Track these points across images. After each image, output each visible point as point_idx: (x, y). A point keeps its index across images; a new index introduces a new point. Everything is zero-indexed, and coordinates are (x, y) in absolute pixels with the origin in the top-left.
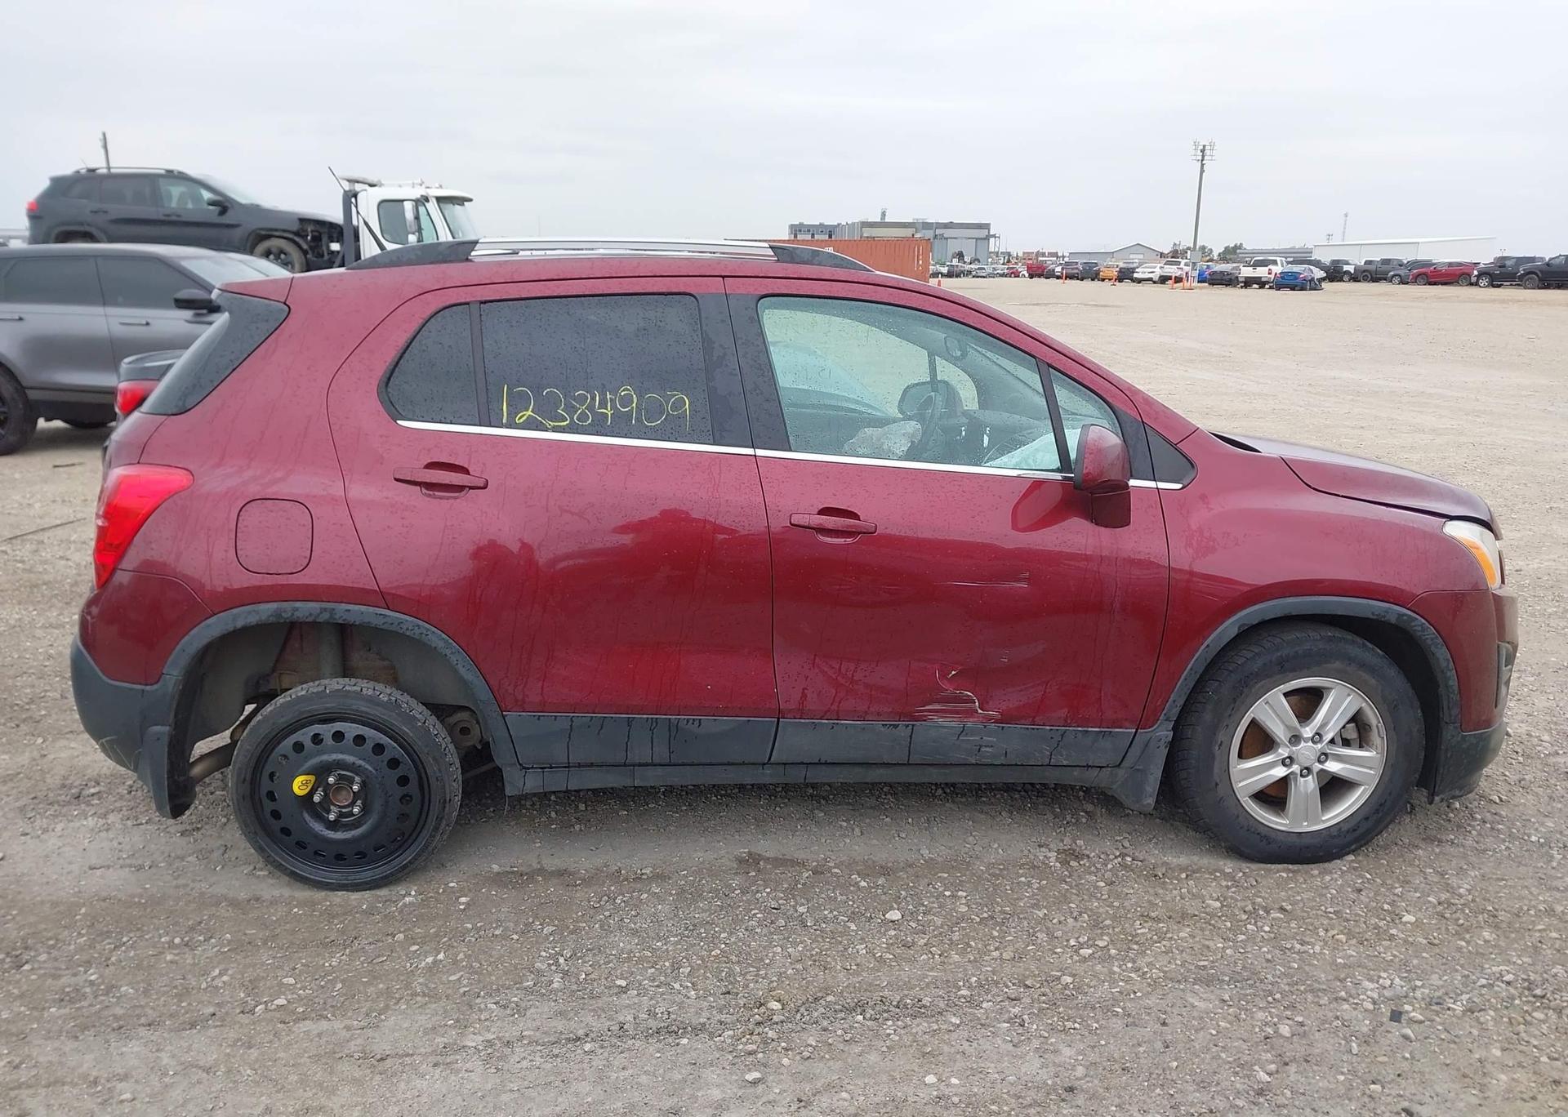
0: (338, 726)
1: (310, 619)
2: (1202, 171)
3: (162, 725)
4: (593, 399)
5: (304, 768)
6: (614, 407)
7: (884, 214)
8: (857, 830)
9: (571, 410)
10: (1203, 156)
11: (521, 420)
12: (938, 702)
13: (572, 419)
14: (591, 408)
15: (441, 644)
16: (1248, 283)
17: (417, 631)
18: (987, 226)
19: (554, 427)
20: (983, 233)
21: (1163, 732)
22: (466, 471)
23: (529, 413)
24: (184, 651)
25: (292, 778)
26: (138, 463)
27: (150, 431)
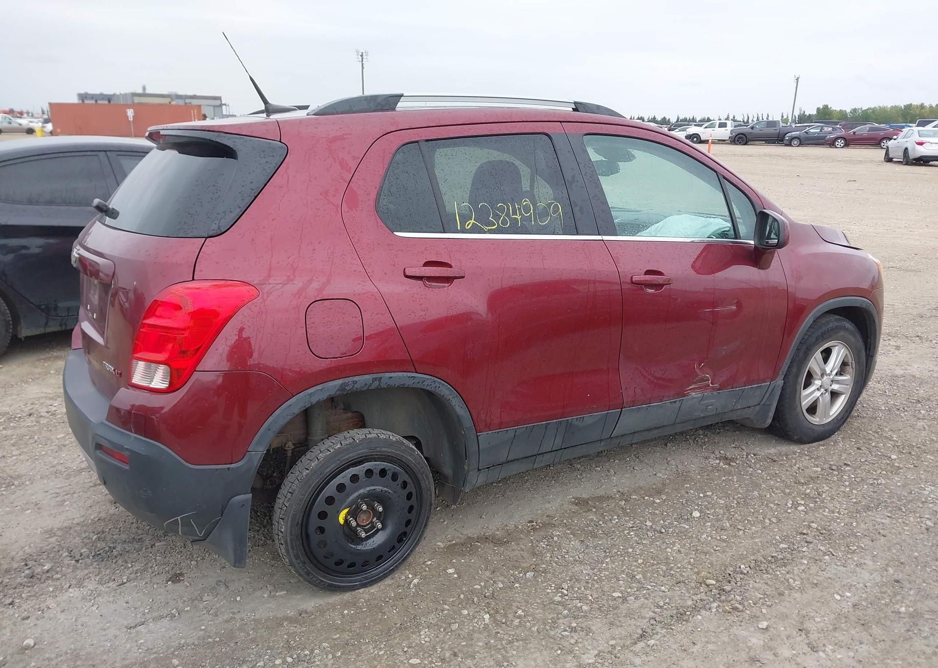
0: (367, 465)
1: (365, 388)
2: (363, 68)
3: (244, 494)
4: (508, 209)
5: (347, 503)
6: (521, 214)
7: (144, 88)
8: (612, 471)
9: (497, 217)
10: (362, 59)
11: (469, 227)
12: (695, 383)
13: (498, 224)
14: (508, 215)
15: (447, 392)
17: (434, 385)
18: (219, 98)
19: (489, 230)
20: (217, 103)
21: (780, 382)
22: (450, 266)
23: (473, 221)
24: (269, 430)
25: (339, 512)
26: (193, 279)
27: (195, 252)
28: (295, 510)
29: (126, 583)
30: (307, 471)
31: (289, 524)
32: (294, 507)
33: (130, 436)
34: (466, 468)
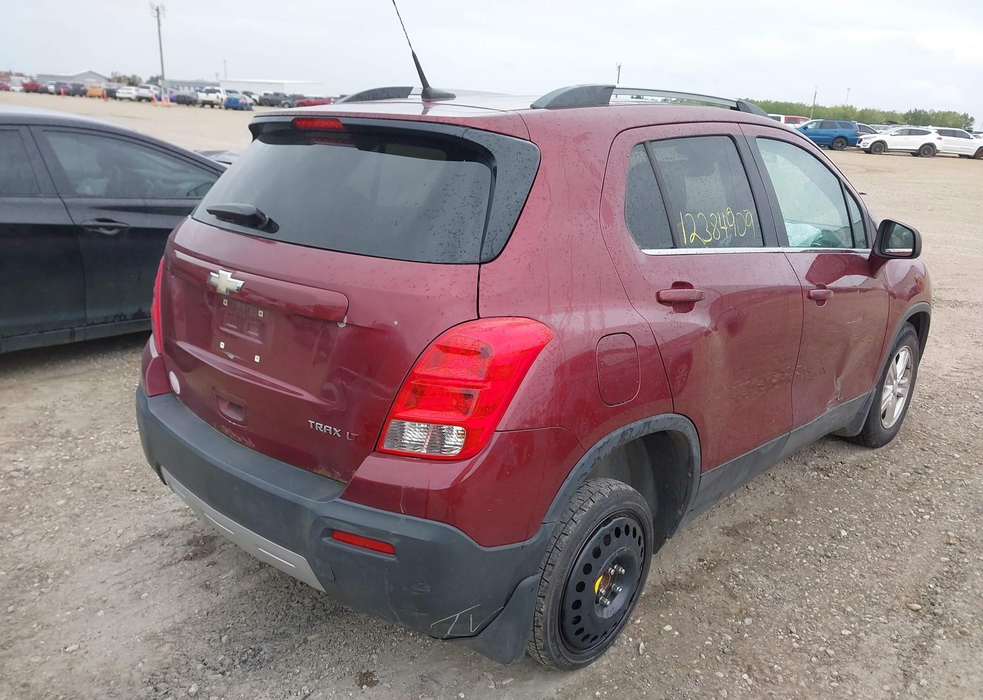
0: (615, 523)
2: (159, 24)
4: (718, 219)
5: (602, 569)
6: (727, 225)
9: (711, 228)
10: (158, 14)
11: (692, 241)
12: (831, 398)
13: (713, 236)
14: (718, 226)
15: (692, 433)
16: (204, 103)
17: (684, 426)
19: (707, 243)
21: (874, 390)
22: (692, 287)
23: (694, 234)
24: (565, 495)
25: (594, 582)
26: (479, 318)
27: (473, 283)
28: (558, 585)
29: (309, 695)
30: (567, 537)
31: (551, 602)
32: (557, 581)
33: (399, 519)
34: (680, 513)
